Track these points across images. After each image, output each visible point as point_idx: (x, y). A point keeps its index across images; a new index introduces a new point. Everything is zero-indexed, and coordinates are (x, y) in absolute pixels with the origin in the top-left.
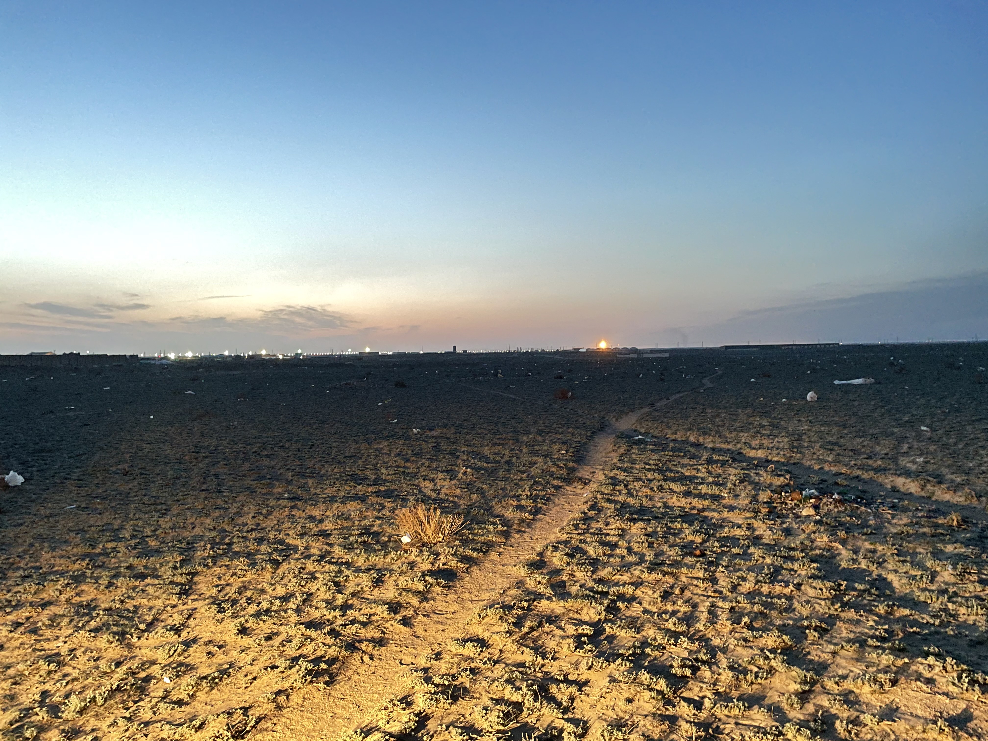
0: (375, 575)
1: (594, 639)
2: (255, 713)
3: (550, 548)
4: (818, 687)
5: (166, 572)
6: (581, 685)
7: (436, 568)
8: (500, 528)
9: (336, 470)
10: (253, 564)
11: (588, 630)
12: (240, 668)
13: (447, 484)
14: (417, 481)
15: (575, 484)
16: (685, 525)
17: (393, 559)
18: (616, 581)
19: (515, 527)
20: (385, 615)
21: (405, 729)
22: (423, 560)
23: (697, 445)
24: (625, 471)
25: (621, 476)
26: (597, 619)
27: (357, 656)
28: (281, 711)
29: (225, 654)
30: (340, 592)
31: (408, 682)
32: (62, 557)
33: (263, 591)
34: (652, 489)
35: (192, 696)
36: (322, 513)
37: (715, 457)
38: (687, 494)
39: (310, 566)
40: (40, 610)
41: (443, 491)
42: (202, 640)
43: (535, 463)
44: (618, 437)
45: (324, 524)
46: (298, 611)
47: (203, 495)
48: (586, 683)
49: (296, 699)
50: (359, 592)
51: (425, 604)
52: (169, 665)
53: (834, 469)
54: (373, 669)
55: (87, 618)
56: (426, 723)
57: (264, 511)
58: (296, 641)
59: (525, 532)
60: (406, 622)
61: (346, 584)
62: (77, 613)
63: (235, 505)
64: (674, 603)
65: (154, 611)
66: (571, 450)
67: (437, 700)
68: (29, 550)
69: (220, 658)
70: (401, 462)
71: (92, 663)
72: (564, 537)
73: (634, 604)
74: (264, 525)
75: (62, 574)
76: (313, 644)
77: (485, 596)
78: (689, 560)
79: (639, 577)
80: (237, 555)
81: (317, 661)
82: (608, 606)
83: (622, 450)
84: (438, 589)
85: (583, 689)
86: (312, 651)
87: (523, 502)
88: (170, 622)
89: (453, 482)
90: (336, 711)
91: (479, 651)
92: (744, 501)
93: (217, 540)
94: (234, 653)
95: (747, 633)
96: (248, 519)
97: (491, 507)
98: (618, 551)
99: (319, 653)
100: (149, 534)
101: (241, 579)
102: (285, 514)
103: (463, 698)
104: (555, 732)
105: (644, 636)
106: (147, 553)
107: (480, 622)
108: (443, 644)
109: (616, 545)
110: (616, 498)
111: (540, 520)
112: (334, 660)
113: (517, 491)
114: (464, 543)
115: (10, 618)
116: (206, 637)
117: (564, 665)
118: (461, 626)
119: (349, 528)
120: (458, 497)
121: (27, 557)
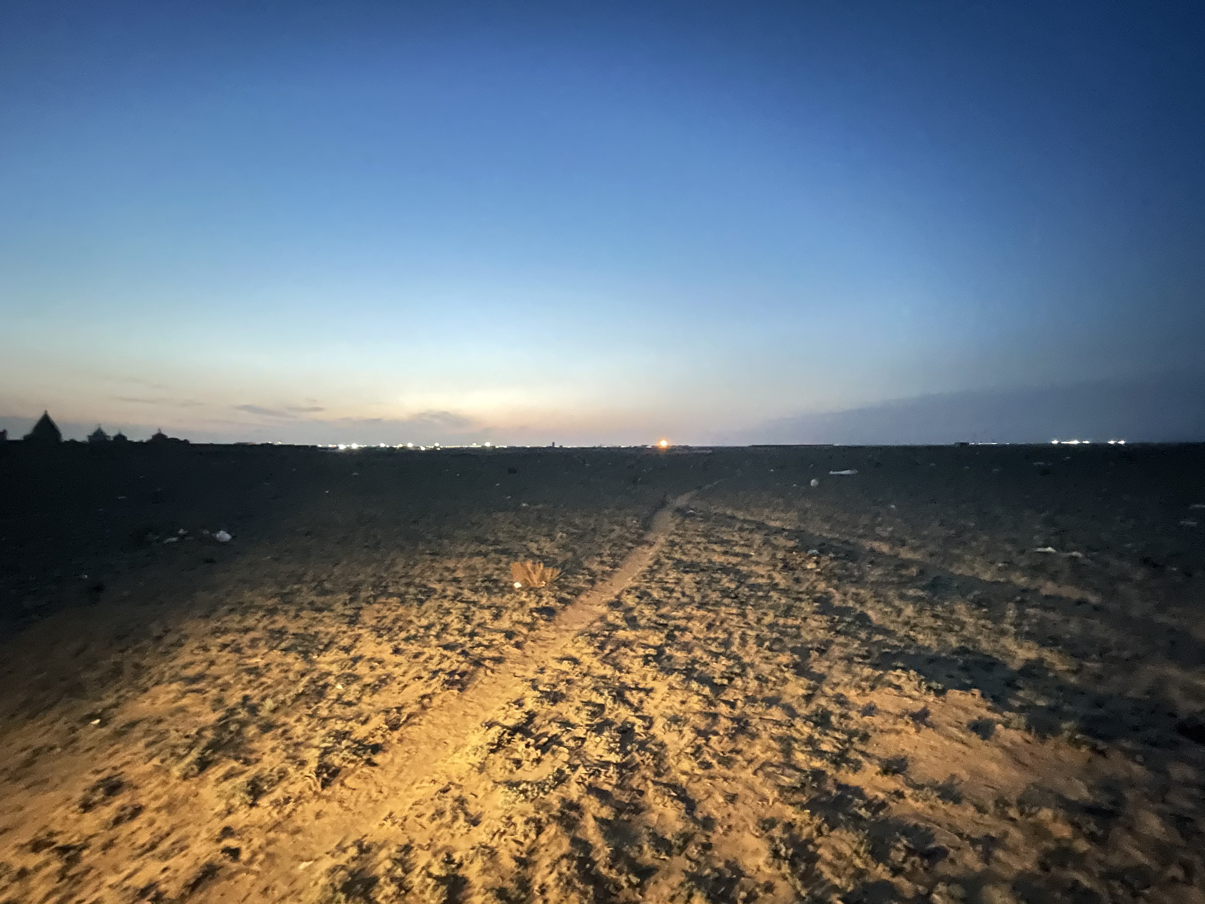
0: (495, 611)
1: (657, 658)
2: (406, 711)
3: (625, 592)
4: (818, 692)
5: (339, 608)
6: (648, 691)
7: (540, 606)
8: (588, 577)
9: (465, 533)
10: (403, 602)
11: (652, 652)
12: (394, 679)
13: (548, 545)
14: (525, 542)
15: (643, 546)
16: (724, 576)
17: (508, 599)
18: (673, 616)
19: (599, 577)
20: (503, 640)
21: (518, 723)
22: (531, 600)
23: (733, 518)
24: (680, 536)
25: (677, 539)
26: (659, 644)
27: (482, 670)
28: (426, 710)
29: (384, 668)
30: (469, 623)
31: (519, 689)
32: (260, 595)
33: (411, 622)
34: (700, 550)
36: (454, 565)
37: (746, 526)
38: (725, 553)
39: (446, 604)
40: (242, 634)
41: (545, 550)
42: (366, 657)
43: (614, 530)
44: (675, 511)
45: (456, 573)
46: (438, 636)
47: (365, 550)
48: (651, 690)
49: (436, 701)
50: (483, 623)
51: (532, 632)
52: (341, 676)
53: (830, 536)
54: (493, 680)
55: (278, 641)
56: (534, 719)
57: (411, 563)
58: (436, 659)
59: (606, 580)
60: (518, 645)
61: (473, 617)
62: (271, 637)
63: (389, 558)
64: (715, 633)
65: (329, 636)
66: (640, 520)
67: (542, 703)
68: (234, 590)
69: (379, 671)
70: (513, 528)
71: (283, 674)
72: (635, 584)
73: (687, 632)
74: (411, 573)
75: (260, 607)
76: (449, 661)
77: (577, 627)
78: (727, 601)
79: (690, 613)
80: (391, 595)
81: (452, 673)
82: (667, 634)
83: (678, 521)
84: (542, 622)
85: (650, 694)
86: (448, 666)
87: (605, 559)
88: (342, 643)
89: (552, 544)
90: (466, 710)
91: (572, 667)
92: (765, 558)
93: (377, 584)
94: (390, 668)
95: (768, 653)
96: (400, 569)
97: (581, 562)
98: (675, 595)
99: (454, 668)
100: (325, 579)
101: (394, 613)
102: (427, 565)
103: (561, 701)
104: (629, 726)
105: (693, 656)
106: (325, 593)
107: (573, 646)
108: (546, 662)
109: (673, 590)
110: (673, 556)
111: (617, 572)
112: (464, 673)
113: (600, 551)
114: (562, 588)
115: (220, 641)
116: (369, 655)
117: (637, 678)
118: (559, 648)
119: (475, 576)
120: (556, 554)
121: (233, 595)
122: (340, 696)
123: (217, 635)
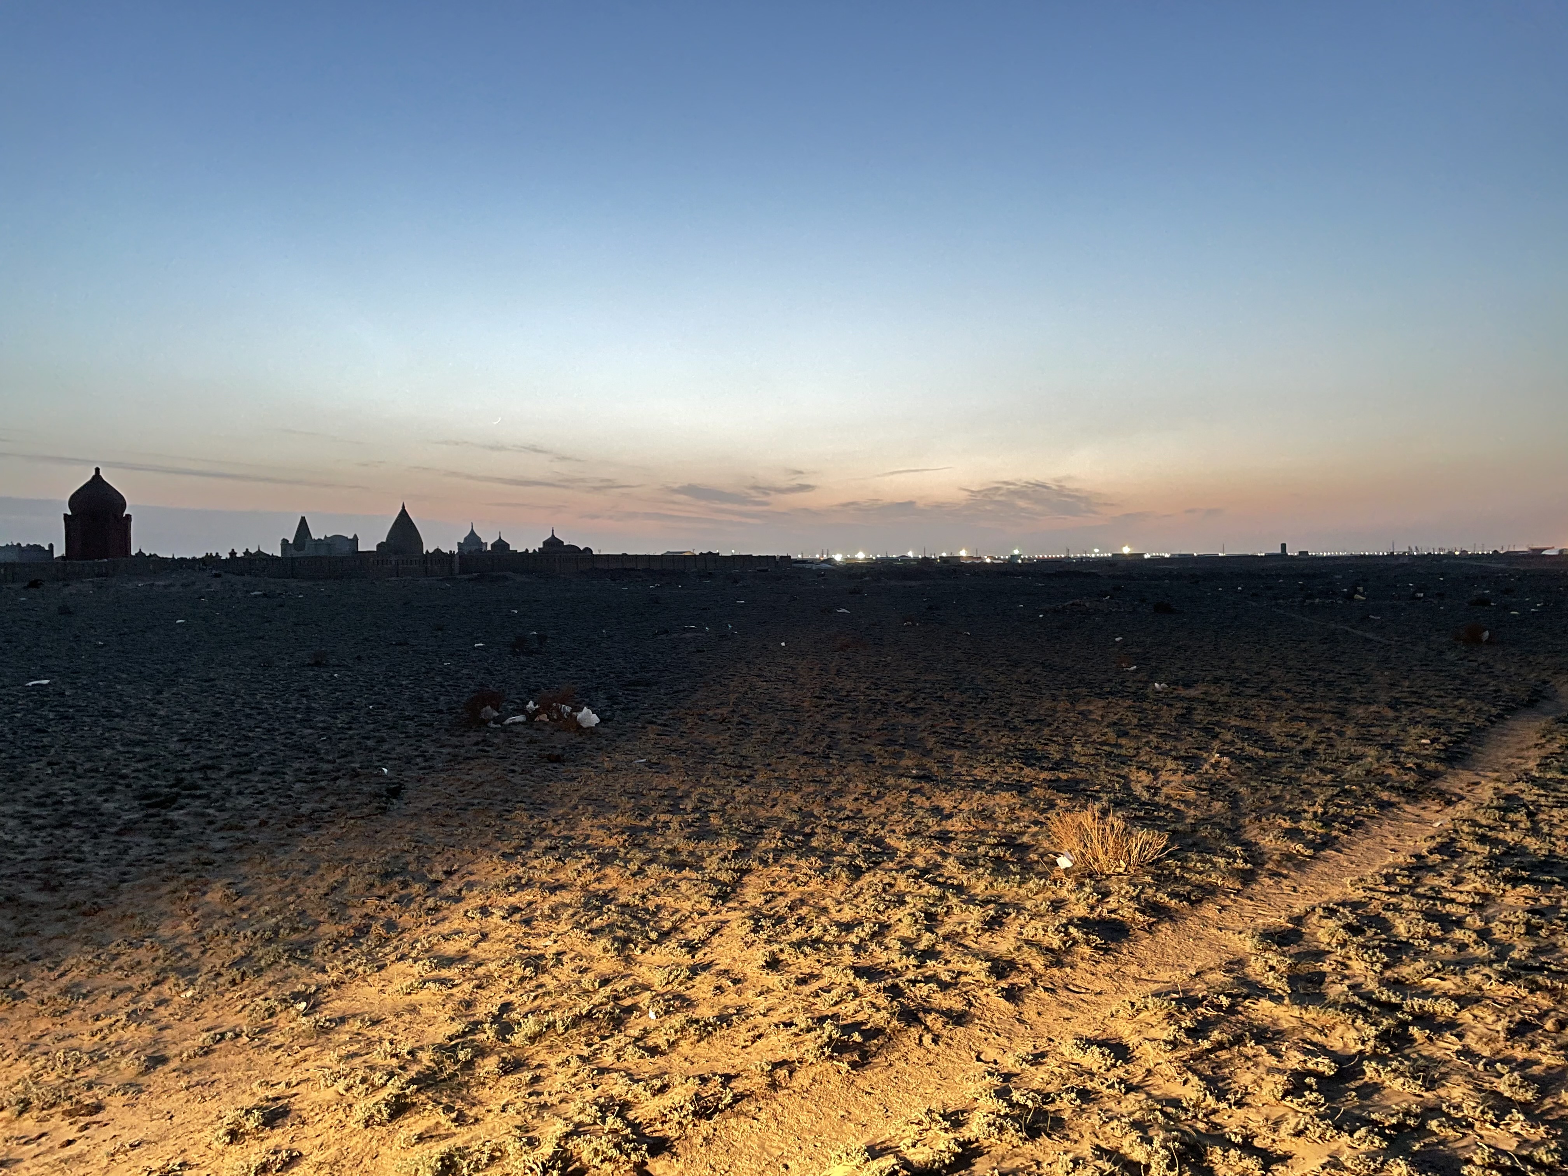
0: (992, 913)
1: (1329, 1084)
2: (739, 1085)
3: (1319, 911)
5: (712, 864)
6: (1270, 1160)
7: (1095, 915)
8: (1240, 864)
9: (1003, 740)
10: (822, 870)
11: (1325, 1066)
12: (747, 1018)
13: (1176, 779)
14: (1126, 770)
15: (1425, 803)
17: (1031, 890)
18: (1428, 988)
19: (1269, 866)
20: (982, 976)
21: (934, 1161)
22: (1078, 900)
24: (1543, 786)
25: (1530, 794)
26: (1354, 1051)
27: (915, 1032)
28: (776, 1091)
29: (739, 993)
30: (929, 929)
31: (971, 1089)
32: (602, 827)
33: (825, 910)
35: (672, 1045)
36: (953, 804)
39: (902, 884)
40: (547, 894)
41: (1165, 790)
42: (717, 967)
43: (1361, 757)
44: (1559, 720)
45: (950, 822)
46: (858, 949)
47: (803, 760)
48: (1284, 1158)
49: (802, 1078)
50: (958, 934)
51: (1055, 971)
52: (662, 995)
54: (931, 1058)
55: (594, 913)
56: (973, 1161)
57: (874, 792)
58: (836, 994)
59: (1286, 877)
60: (1012, 995)
61: (946, 919)
62: (586, 904)
63: (838, 779)
65: (678, 916)
66: (1444, 739)
67: (1001, 1129)
68: (568, 814)
69: (731, 999)
70: (1111, 736)
71: (577, 975)
72: (1359, 895)
73: (1448, 1035)
74: (866, 813)
75: (590, 849)
76: (857, 1002)
77: (1164, 975)
79: (1479, 988)
81: (847, 1029)
82: (1387, 1031)
83: (1555, 747)
84: (1088, 951)
85: (1274, 1167)
86: (852, 1011)
87: (1303, 825)
88: (690, 935)
89: (1188, 778)
90: (852, 1110)
91: (1108, 1064)
93: (796, 828)
94: (750, 994)
96: (848, 803)
97: (1242, 826)
98: (1458, 934)
99: (860, 1017)
100: (716, 807)
101: (801, 889)
102: (901, 799)
103: (1049, 1136)
105: (1438, 1097)
106: (702, 834)
107: (1132, 1017)
108: (1057, 1041)
109: (1460, 923)
110: (1501, 835)
111: (1326, 860)
112: (878, 1032)
113: (1300, 804)
114: (1160, 881)
115: (512, 900)
116: (724, 963)
117: (1254, 1119)
118: (1099, 1017)
119: (984, 833)
120: (1187, 803)
121: (563, 822)
122: (646, 1032)
123: (512, 889)
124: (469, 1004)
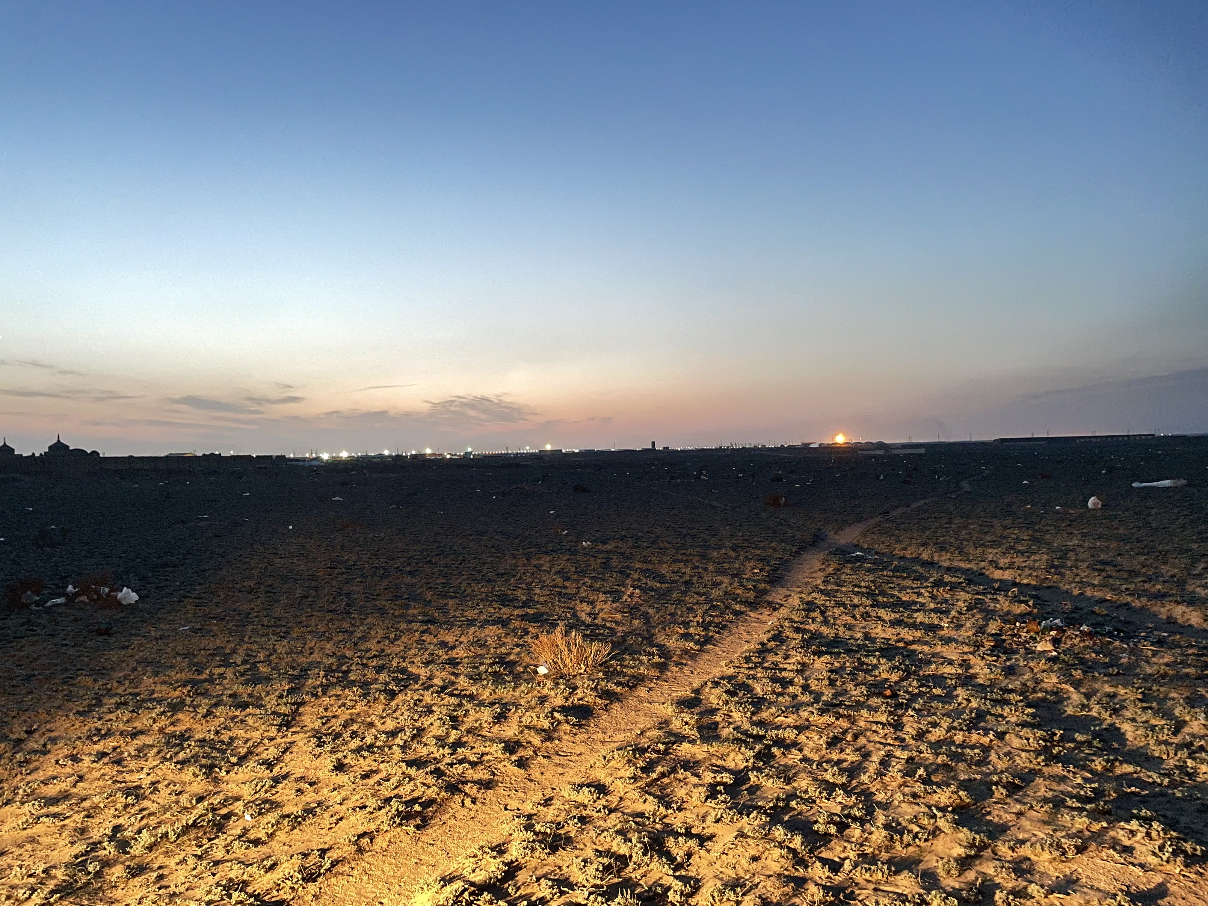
0: (499, 710)
1: (732, 790)
2: (333, 855)
3: (710, 684)
4: (988, 853)
5: (270, 702)
6: (703, 840)
7: (569, 703)
8: (657, 659)
9: (483, 590)
10: (365, 695)
11: (727, 778)
12: (328, 808)
13: (607, 607)
14: (573, 603)
15: (761, 610)
16: (883, 661)
17: (523, 692)
18: (779, 723)
19: (675, 658)
20: (499, 754)
21: (490, 878)
22: (556, 694)
23: (930, 564)
24: (826, 595)
25: (820, 600)
26: (742, 767)
27: (458, 798)
28: (362, 854)
29: (316, 792)
30: (455, 727)
31: (506, 829)
32: (164, 683)
33: (371, 725)
34: (854, 617)
35: (271, 836)
36: (455, 638)
37: (947, 578)
38: (895, 623)
39: (428, 698)
40: (129, 739)
41: (601, 615)
42: (294, 776)
43: (720, 584)
44: (831, 553)
45: (455, 652)
46: (404, 747)
47: (329, 616)
48: (711, 837)
49: (380, 842)
50: (476, 728)
51: (548, 743)
52: (253, 802)
53: (1098, 595)
54: (472, 814)
55: (177, 749)
56: (516, 874)
57: (392, 636)
58: (394, 780)
59: (686, 665)
60: (522, 763)
61: (465, 719)
62: (167, 743)
63: (361, 628)
64: (842, 750)
65: (250, 743)
66: (767, 568)
67: (533, 850)
68: (130, 676)
69: (310, 797)
70: (559, 581)
71: (174, 798)
72: (731, 671)
73: (793, 750)
74: (389, 652)
75: (160, 701)
76: (412, 783)
77: (620, 737)
78: (875, 701)
79: (807, 720)
80: (353, 683)
81: (410, 803)
82: (760, 752)
83: (830, 570)
84: (568, 728)
85: (706, 844)
86: (409, 791)
87: (692, 630)
88: (264, 756)
89: (614, 605)
90: (422, 857)
91: (595, 797)
92: (967, 632)
93: (334, 668)
94: (325, 792)
95: (919, 788)
96: (373, 645)
97: (653, 635)
98: (791, 689)
99: (416, 794)
100: (262, 658)
101: (349, 711)
102: (415, 639)
103: (564, 849)
104: (659, 890)
105: (794, 788)
106: (256, 680)
107: (605, 766)
108: (558, 789)
109: (791, 682)
110: (807, 627)
111: (708, 651)
112: (431, 802)
113: (688, 617)
114: (609, 676)
115: (98, 747)
116: (299, 772)
117: (690, 816)
118: (583, 769)
119: (482, 656)
120: (616, 623)
121: (127, 682)
122: (246, 831)
123: (95, 739)
124: (83, 831)
